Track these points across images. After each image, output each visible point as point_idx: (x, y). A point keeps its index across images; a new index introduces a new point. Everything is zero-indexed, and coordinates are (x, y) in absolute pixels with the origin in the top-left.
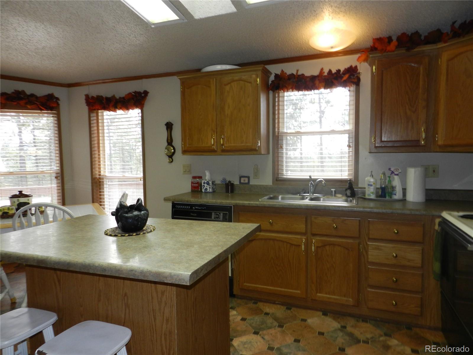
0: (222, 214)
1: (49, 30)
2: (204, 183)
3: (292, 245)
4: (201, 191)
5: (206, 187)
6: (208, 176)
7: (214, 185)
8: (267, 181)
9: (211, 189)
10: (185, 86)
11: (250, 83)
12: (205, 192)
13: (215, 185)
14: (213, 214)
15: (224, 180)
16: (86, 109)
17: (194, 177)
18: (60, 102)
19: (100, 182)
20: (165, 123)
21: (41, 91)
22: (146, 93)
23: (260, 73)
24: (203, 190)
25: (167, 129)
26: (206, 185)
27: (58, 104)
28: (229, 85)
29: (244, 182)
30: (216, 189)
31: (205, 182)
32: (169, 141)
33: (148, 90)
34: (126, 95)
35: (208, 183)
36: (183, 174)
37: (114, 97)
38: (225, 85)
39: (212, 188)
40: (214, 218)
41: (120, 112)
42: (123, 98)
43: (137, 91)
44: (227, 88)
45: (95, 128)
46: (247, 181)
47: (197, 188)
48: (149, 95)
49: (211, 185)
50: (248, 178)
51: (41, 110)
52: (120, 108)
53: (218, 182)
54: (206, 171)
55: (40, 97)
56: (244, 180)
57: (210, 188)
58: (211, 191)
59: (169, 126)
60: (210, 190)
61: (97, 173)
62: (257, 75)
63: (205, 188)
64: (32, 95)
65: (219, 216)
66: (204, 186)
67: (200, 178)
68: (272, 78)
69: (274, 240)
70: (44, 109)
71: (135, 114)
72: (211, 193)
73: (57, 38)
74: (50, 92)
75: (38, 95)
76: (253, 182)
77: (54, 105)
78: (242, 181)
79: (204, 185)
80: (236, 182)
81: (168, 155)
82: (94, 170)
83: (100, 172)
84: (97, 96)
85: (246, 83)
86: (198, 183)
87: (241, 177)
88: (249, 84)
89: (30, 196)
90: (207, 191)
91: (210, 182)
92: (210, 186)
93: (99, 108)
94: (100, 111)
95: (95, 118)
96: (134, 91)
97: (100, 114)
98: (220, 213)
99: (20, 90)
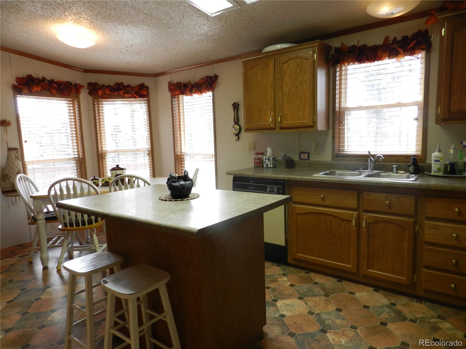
0: (276, 188)
1: (132, 31)
2: (265, 159)
3: (342, 219)
4: (263, 167)
5: (267, 163)
6: (269, 153)
7: (275, 161)
8: (327, 157)
9: (272, 165)
10: (248, 68)
11: (307, 59)
12: (266, 167)
13: (276, 161)
14: (268, 187)
15: (285, 156)
16: (169, 94)
17: (257, 154)
18: (150, 91)
19: (181, 158)
20: (232, 103)
21: (135, 81)
22: (216, 77)
23: (316, 49)
24: (265, 166)
25: (234, 109)
26: (267, 161)
27: (148, 92)
28: (287, 63)
29: (304, 158)
30: (277, 165)
31: (266, 158)
32: (236, 120)
33: (218, 74)
34: (199, 80)
35: (269, 160)
36: (248, 151)
37: (189, 82)
38: (283, 64)
39: (273, 163)
40: (269, 192)
41: (195, 96)
42: (197, 83)
43: (208, 76)
44: (285, 66)
45: (177, 111)
46: (306, 157)
47: (259, 164)
48: (219, 78)
49: (271, 161)
50: (308, 154)
51: (136, 98)
52: (195, 93)
53: (280, 158)
54: (267, 148)
55: (134, 87)
56: (304, 156)
57: (271, 164)
58: (271, 166)
59: (236, 106)
60: (270, 166)
61: (179, 150)
62: (314, 51)
63: (266, 164)
64: (128, 86)
65: (273, 190)
66: (266, 162)
67: (263, 154)
68: (332, 52)
69: (325, 214)
70: (137, 97)
71: (207, 96)
72: (271, 168)
73: (140, 36)
74: (142, 82)
75: (133, 86)
76: (313, 158)
77: (145, 93)
78: (302, 157)
79: (265, 161)
80: (296, 159)
81: (235, 133)
82: (176, 148)
83: (181, 149)
84: (177, 83)
85: (303, 60)
86: (260, 159)
87: (301, 153)
88: (306, 61)
89: (124, 169)
90: (268, 166)
91: (271, 158)
93: (179, 94)
94: (180, 96)
95: (177, 102)
96: (206, 76)
97: (180, 99)
98: (274, 187)
99: (120, 82)
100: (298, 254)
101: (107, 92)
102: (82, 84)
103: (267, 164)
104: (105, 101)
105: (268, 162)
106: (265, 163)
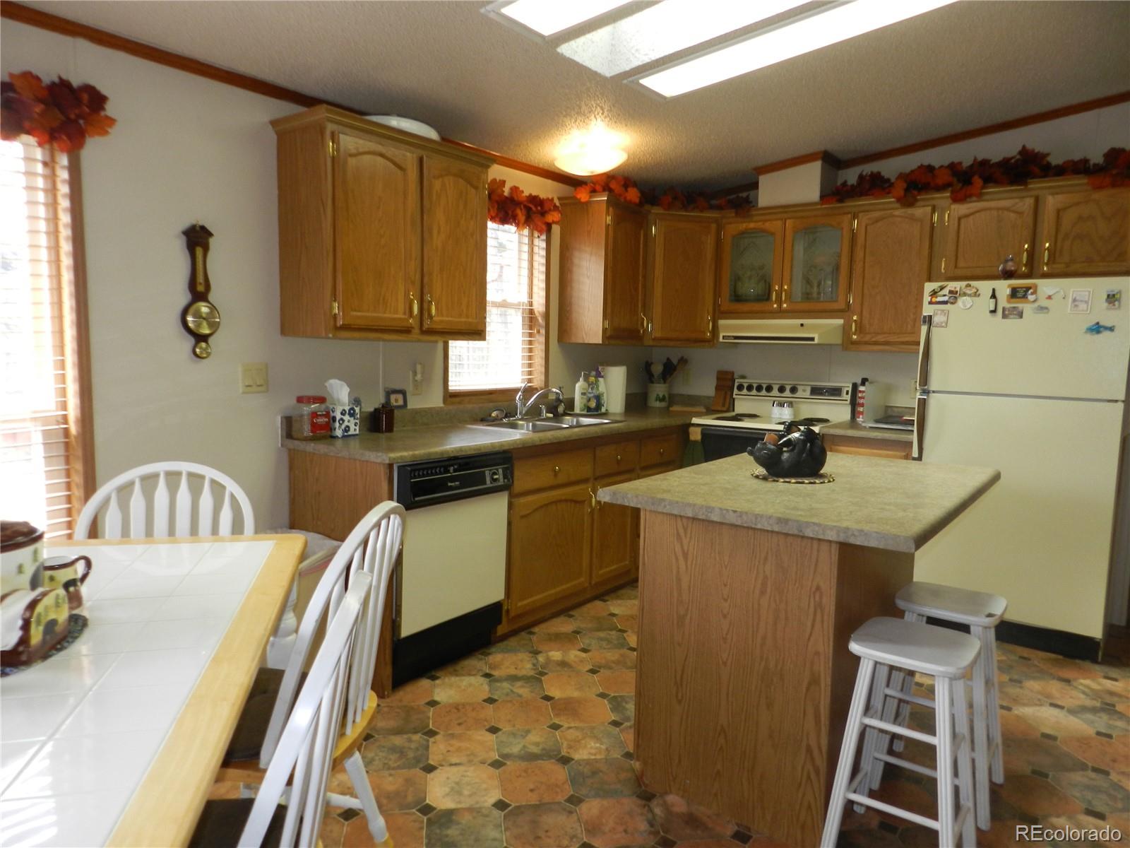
2: (342, 414)
5: (346, 423)
8: (435, 400)
9: (357, 428)
12: (344, 436)
24: (339, 433)
25: (191, 246)
26: (346, 418)
29: (397, 404)
31: (344, 410)
32: (198, 287)
33: (105, 91)
35: (351, 414)
36: (244, 393)
46: (401, 402)
47: (324, 429)
48: (111, 111)
49: (358, 416)
50: (403, 393)
56: (396, 400)
57: (354, 424)
58: (357, 432)
59: (197, 238)
60: (355, 430)
63: (343, 427)
66: (343, 421)
72: (358, 436)
76: (412, 403)
78: (393, 402)
79: (342, 419)
87: (389, 394)
88: (473, 191)
90: (350, 433)
92: (357, 419)
103: (348, 427)
105: (349, 421)
106: (341, 424)
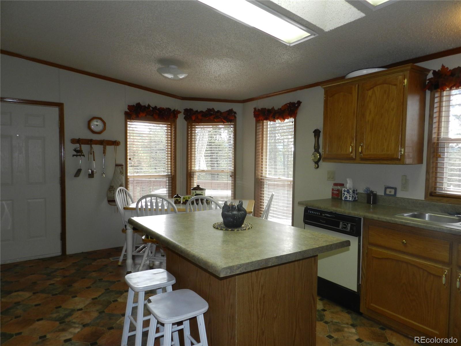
0: (349, 225)
1: (218, 63)
2: (344, 191)
3: (430, 273)
4: (341, 199)
5: (346, 195)
6: (349, 185)
7: (355, 194)
8: (419, 195)
9: (351, 198)
10: (329, 94)
11: (395, 85)
12: (345, 200)
13: (357, 194)
14: (341, 223)
15: (367, 189)
16: (254, 120)
17: (335, 185)
18: (237, 116)
19: (261, 182)
20: (314, 130)
21: (223, 107)
22: (299, 103)
23: (407, 73)
24: (343, 198)
25: (315, 136)
26: (346, 193)
27: (235, 117)
28: (372, 90)
29: (390, 194)
30: (358, 199)
31: (345, 190)
32: (316, 148)
33: (301, 101)
34: (282, 106)
35: (348, 192)
36: (327, 180)
37: (273, 108)
38: (368, 90)
39: (353, 196)
40: (342, 228)
41: (278, 121)
42: (281, 109)
43: (291, 102)
44: (370, 93)
45: (261, 136)
46: (393, 193)
47: (337, 196)
48: (302, 105)
49: (351, 193)
50: (395, 189)
51: (224, 122)
52: (277, 119)
53: (361, 190)
54: (347, 179)
55: (223, 112)
56: (390, 192)
57: (350, 196)
58: (351, 200)
59: (317, 133)
60: (350, 199)
61: (260, 174)
62: (405, 75)
63: (345, 196)
64: (218, 111)
65: (346, 226)
66: (345, 194)
67: (342, 185)
68: (430, 75)
69: (407, 263)
70: (225, 122)
71: (289, 122)
72: (351, 202)
73: (225, 68)
74: (230, 108)
75: (222, 112)
76: (400, 194)
77: (233, 118)
78: (388, 192)
79: (344, 193)
80: (380, 192)
81: (315, 161)
82: (256, 172)
83: (262, 173)
84: (261, 109)
85: (390, 86)
86: (338, 190)
87: (386, 188)
88: (394, 87)
90: (347, 199)
91: (350, 191)
92: (351, 194)
93: (263, 119)
94: (265, 121)
95: (261, 127)
96: (289, 102)
97: (265, 124)
98: (348, 224)
99: (211, 108)
100: (372, 304)
101: (200, 117)
102: (179, 110)
103: (346, 196)
104: (197, 125)
105: (347, 195)
106: (344, 195)
